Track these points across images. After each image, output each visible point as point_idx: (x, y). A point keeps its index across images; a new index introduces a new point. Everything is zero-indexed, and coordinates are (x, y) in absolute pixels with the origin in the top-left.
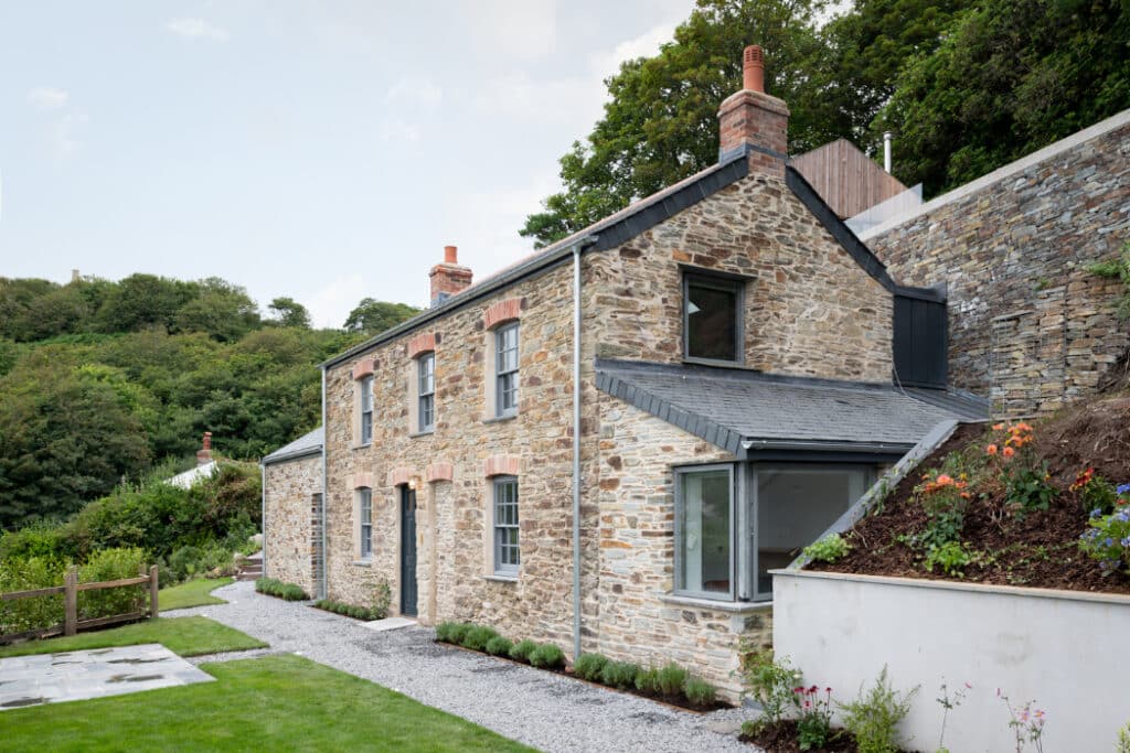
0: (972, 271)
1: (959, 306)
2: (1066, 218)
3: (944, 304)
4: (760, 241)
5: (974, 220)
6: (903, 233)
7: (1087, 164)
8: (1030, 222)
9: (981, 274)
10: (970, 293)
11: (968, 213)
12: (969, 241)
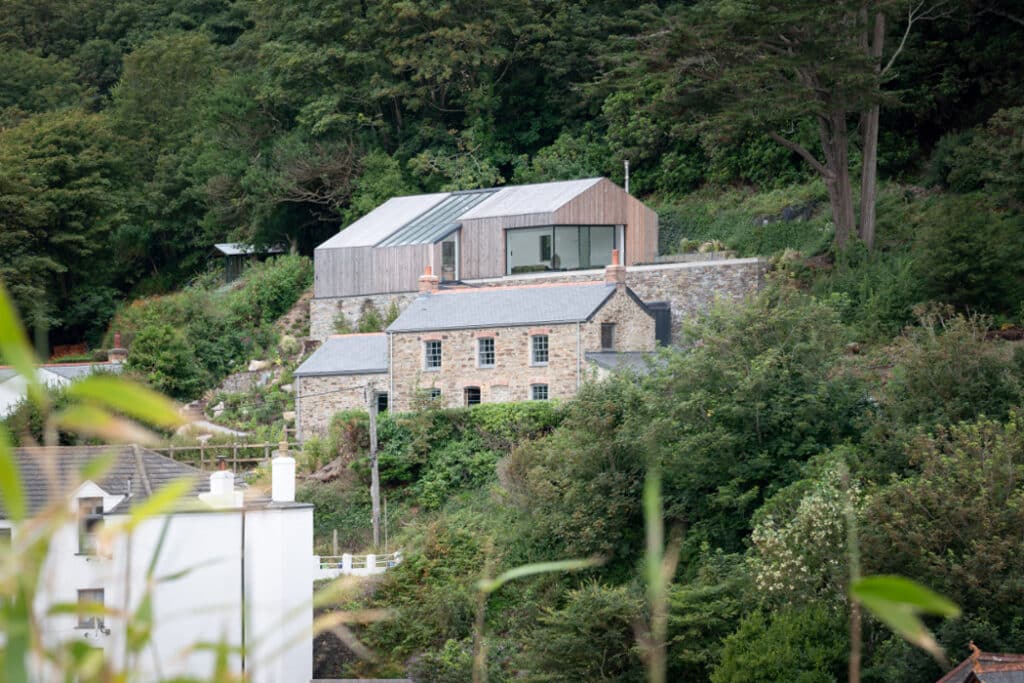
0: (680, 299)
1: (675, 312)
2: (712, 289)
3: (669, 311)
4: (619, 311)
5: (680, 280)
6: (651, 274)
7: (718, 273)
8: (701, 286)
9: (684, 301)
10: (680, 308)
11: (679, 275)
12: (679, 286)
